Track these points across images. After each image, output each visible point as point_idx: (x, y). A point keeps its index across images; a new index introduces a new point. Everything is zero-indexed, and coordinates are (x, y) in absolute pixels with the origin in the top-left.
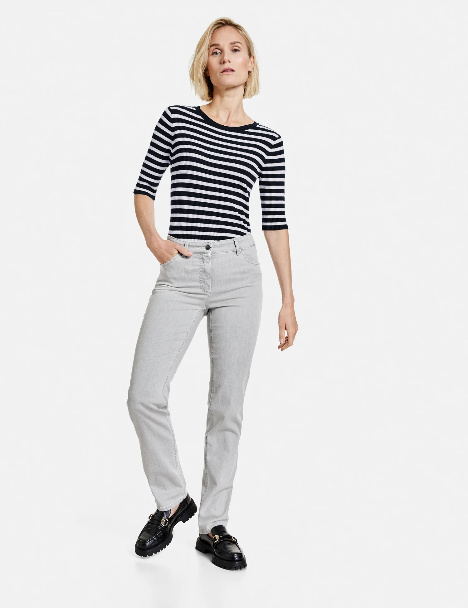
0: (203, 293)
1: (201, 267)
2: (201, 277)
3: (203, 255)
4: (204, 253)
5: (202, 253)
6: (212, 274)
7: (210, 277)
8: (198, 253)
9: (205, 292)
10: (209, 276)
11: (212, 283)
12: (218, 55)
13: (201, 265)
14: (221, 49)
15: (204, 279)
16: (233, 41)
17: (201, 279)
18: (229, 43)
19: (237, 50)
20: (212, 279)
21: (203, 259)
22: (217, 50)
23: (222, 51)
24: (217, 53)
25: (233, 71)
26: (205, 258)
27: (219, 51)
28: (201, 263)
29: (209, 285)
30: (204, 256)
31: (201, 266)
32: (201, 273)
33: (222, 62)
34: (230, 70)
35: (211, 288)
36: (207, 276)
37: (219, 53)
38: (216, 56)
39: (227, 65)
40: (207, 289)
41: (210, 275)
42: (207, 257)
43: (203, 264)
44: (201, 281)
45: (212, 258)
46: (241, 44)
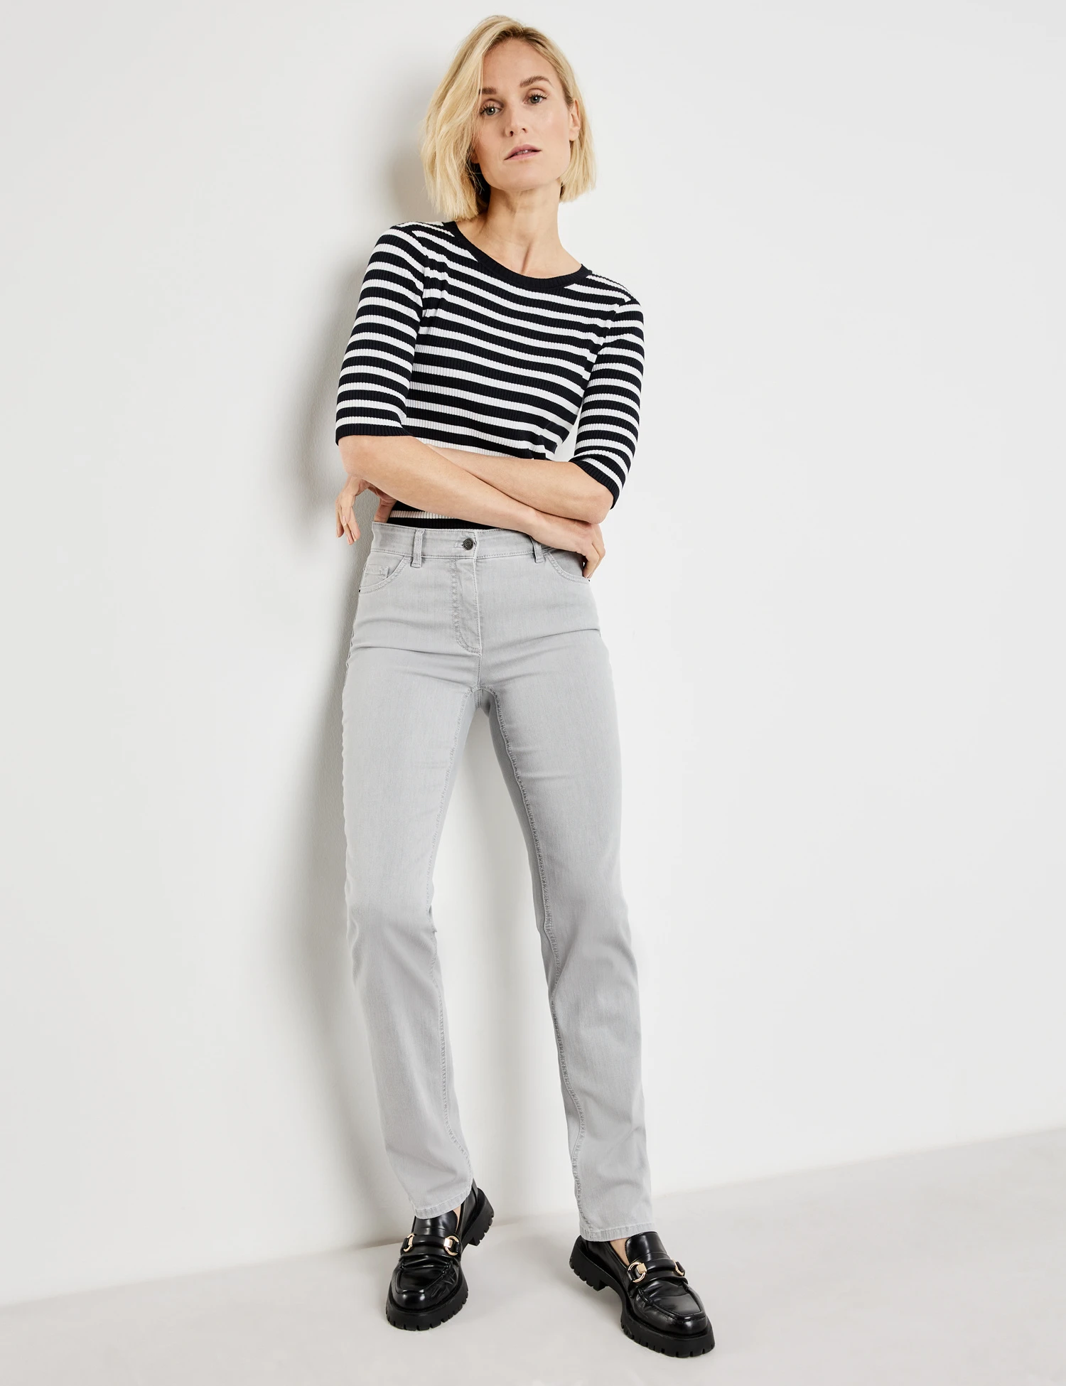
0: (465, 652)
1: (454, 591)
2: (456, 614)
3: (459, 561)
4: (461, 557)
5: (457, 558)
6: (480, 607)
7: (476, 614)
8: (446, 557)
9: (470, 649)
10: (473, 611)
11: (481, 627)
12: (494, 116)
13: (454, 585)
14: (500, 100)
15: (463, 619)
16: (527, 76)
17: (456, 620)
18: (518, 84)
19: (539, 97)
20: (481, 618)
21: (456, 571)
22: (491, 104)
23: (503, 105)
24: (491, 111)
25: (535, 151)
26: (462, 568)
27: (497, 105)
28: (454, 580)
29: (476, 632)
30: (461, 564)
31: (454, 588)
32: (455, 605)
33: (507, 133)
34: (529, 150)
35: (482, 639)
36: (468, 611)
37: (496, 110)
38: (489, 117)
39: (521, 140)
40: (472, 643)
41: (476, 609)
42: (467, 567)
43: (458, 584)
44: (456, 625)
45: (478, 569)
46: (546, 80)
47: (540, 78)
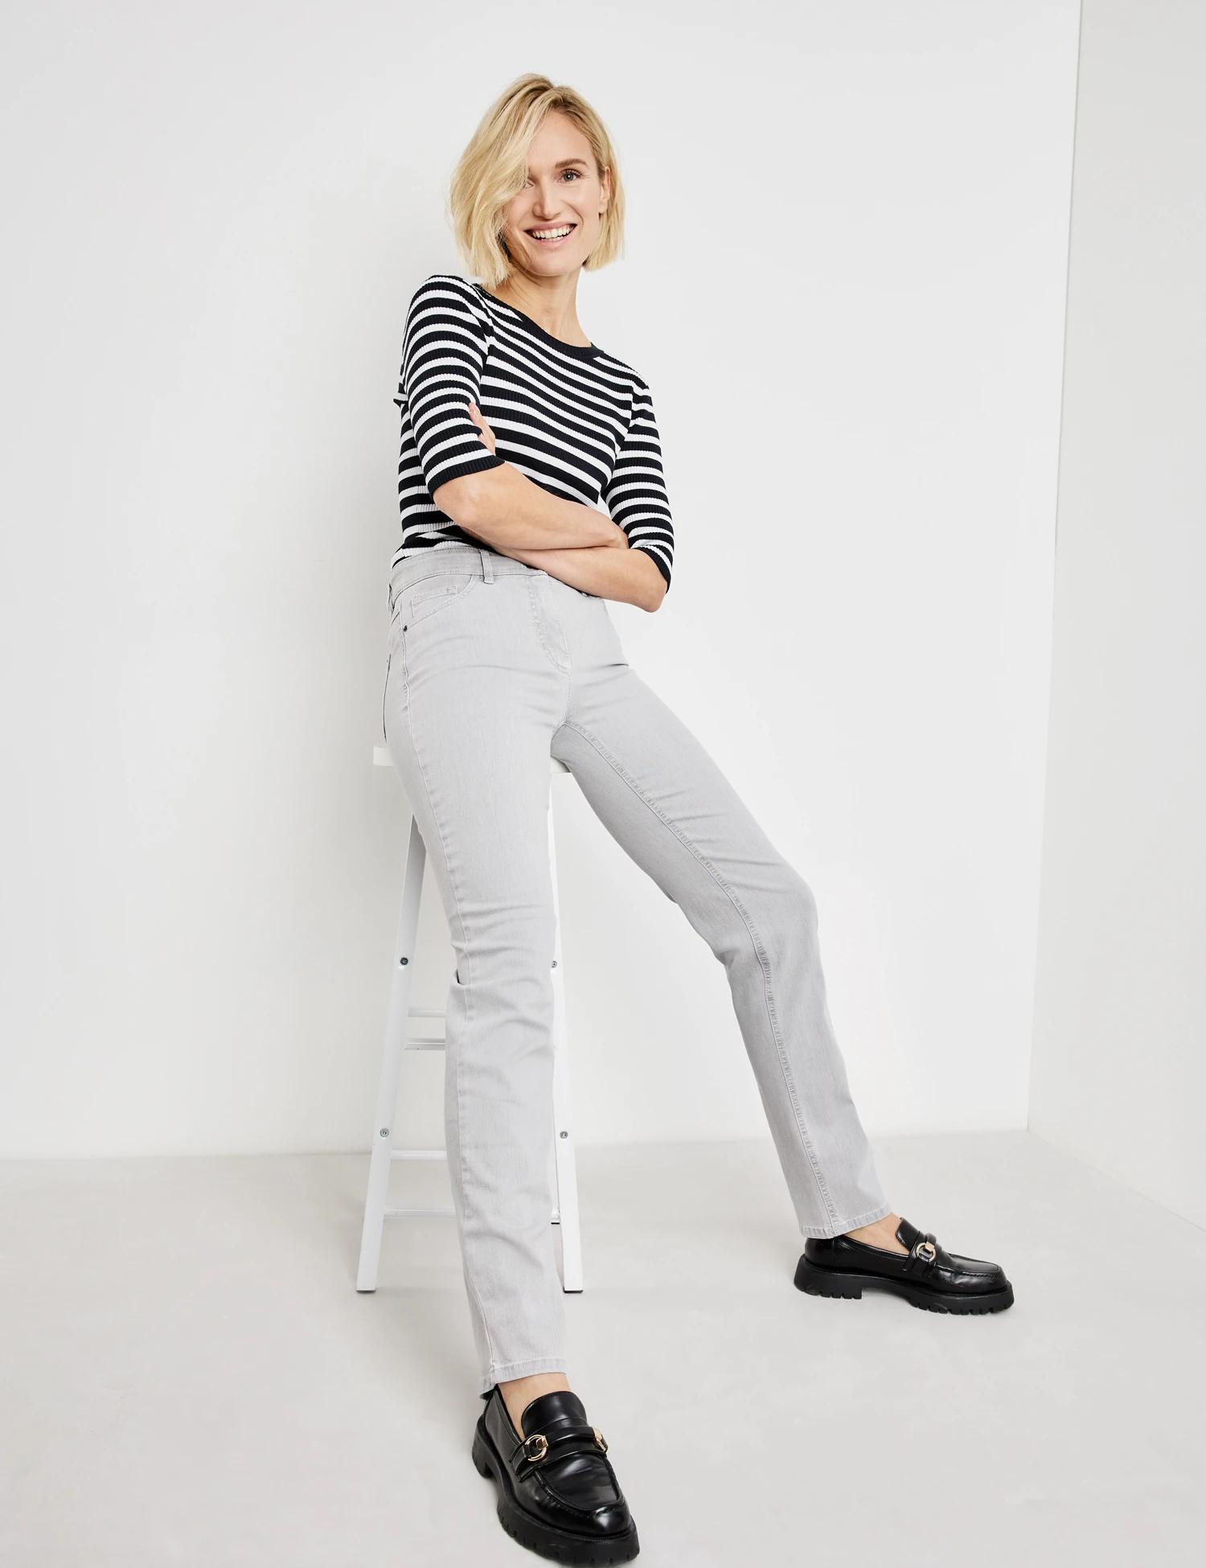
19: (573, 175)
46: (584, 163)
47: (577, 161)
